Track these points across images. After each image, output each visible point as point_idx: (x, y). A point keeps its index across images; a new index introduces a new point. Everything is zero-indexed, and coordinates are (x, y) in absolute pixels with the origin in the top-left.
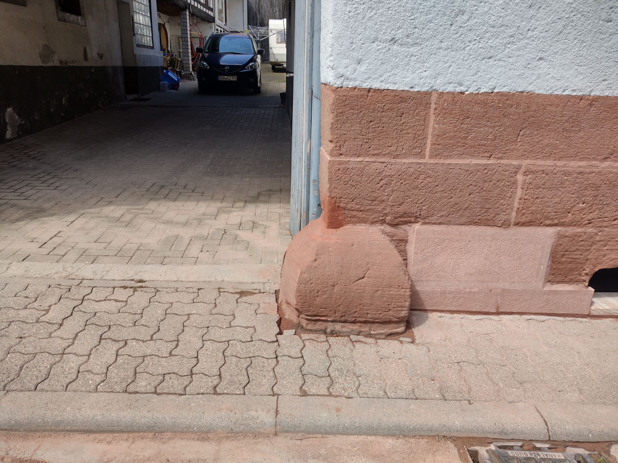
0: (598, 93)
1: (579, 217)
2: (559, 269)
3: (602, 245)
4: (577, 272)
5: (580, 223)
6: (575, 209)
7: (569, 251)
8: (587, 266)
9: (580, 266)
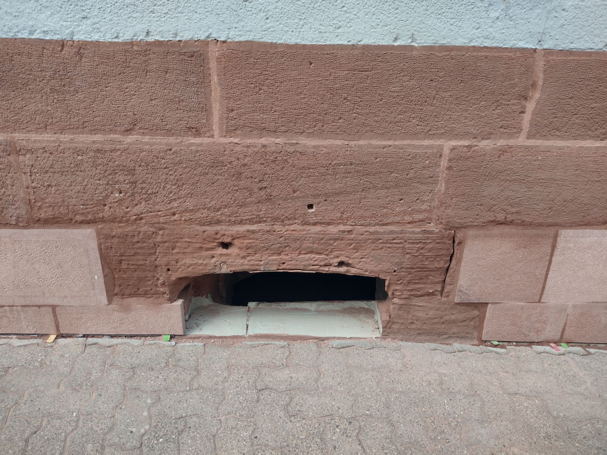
0: (82, 38)
1: (121, 211)
2: (123, 278)
3: (168, 247)
4: (151, 282)
5: (127, 219)
6: (110, 200)
7: (126, 256)
8: (160, 274)
9: (150, 275)
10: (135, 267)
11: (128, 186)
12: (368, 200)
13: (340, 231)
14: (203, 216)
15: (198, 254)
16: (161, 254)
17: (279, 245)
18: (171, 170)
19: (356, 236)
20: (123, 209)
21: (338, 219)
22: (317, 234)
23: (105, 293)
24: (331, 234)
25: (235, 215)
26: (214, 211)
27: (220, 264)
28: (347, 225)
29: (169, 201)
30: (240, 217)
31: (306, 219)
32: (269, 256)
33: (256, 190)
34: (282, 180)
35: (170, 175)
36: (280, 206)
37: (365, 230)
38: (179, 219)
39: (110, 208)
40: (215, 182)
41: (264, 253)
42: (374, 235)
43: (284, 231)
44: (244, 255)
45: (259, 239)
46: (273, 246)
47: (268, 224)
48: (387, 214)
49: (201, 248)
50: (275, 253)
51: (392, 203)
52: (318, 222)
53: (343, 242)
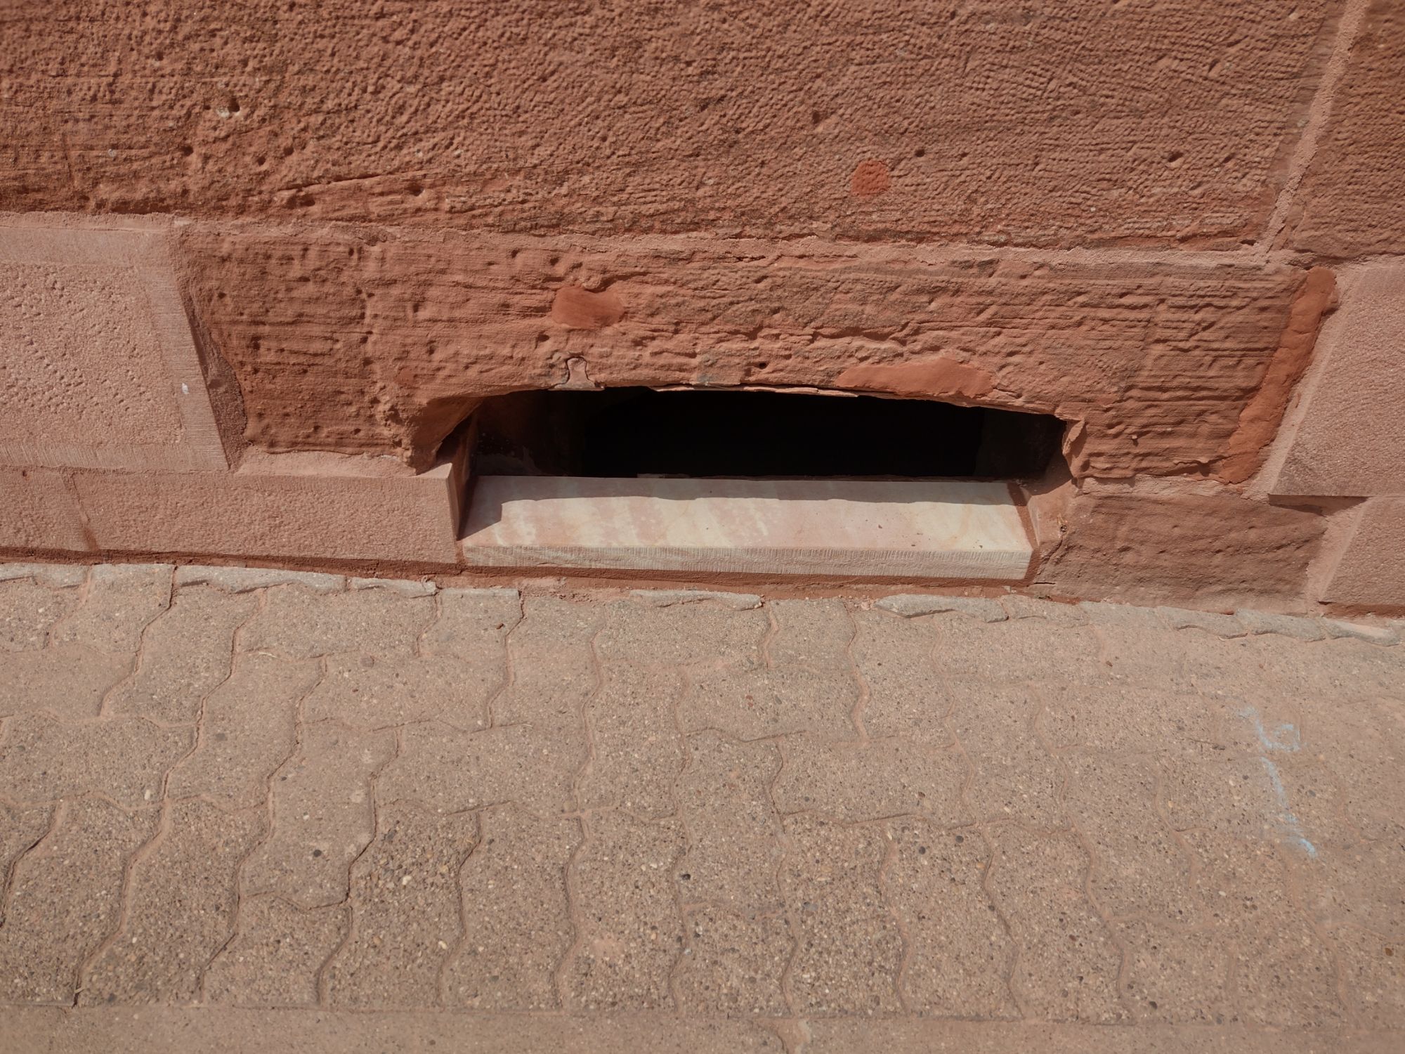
1: (240, 171)
2: (269, 395)
3: (401, 300)
4: (353, 409)
5: (262, 200)
6: (202, 131)
7: (272, 324)
8: (380, 385)
9: (350, 386)
10: (302, 359)
11: (258, 81)
12: (1064, 156)
13: (954, 262)
14: (509, 197)
15: (497, 327)
16: (380, 320)
17: (753, 305)
18: (400, 24)
19: (1004, 280)
20: (246, 166)
21: (955, 221)
22: (877, 270)
23: (215, 435)
24: (925, 272)
25: (615, 199)
26: (545, 181)
27: (566, 361)
28: (980, 242)
29: (395, 142)
30: (631, 208)
31: (848, 220)
32: (720, 341)
33: (688, 108)
34: (778, 71)
35: (398, 43)
36: (764, 170)
37: (1035, 259)
38: (430, 205)
39: (206, 158)
40: (552, 73)
41: (703, 329)
42: (1062, 277)
43: (771, 257)
44: (642, 333)
45: (688, 282)
46: (735, 307)
47: (721, 232)
48: (1119, 207)
49: (506, 306)
50: (736, 332)
51: (1142, 167)
52: (886, 230)
53: (960, 299)
